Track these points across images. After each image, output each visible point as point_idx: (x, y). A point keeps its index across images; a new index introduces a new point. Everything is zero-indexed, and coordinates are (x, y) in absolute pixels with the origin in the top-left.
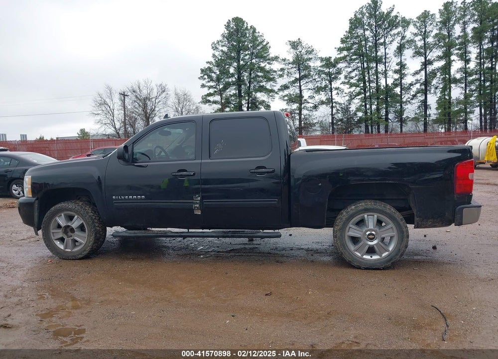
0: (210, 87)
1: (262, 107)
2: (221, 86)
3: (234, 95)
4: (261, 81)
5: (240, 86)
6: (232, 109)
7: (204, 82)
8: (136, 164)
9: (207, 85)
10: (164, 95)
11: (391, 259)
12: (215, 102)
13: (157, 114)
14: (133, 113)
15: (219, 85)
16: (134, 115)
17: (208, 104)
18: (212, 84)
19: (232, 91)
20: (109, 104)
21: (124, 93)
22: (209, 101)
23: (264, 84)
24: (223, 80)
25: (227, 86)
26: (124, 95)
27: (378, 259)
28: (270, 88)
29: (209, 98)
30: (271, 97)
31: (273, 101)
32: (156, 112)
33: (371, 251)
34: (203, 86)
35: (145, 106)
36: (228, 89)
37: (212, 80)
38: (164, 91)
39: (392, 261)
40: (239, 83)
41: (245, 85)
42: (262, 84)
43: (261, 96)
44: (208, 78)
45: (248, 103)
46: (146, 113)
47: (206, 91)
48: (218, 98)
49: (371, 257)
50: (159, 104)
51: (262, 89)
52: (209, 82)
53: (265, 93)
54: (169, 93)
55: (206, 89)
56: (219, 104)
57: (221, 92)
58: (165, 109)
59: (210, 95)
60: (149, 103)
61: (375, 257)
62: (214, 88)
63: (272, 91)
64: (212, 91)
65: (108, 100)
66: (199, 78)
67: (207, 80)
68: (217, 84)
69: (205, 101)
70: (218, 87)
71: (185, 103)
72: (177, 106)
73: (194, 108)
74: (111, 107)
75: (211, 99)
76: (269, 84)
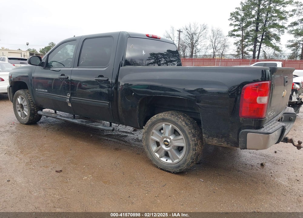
0: (236, 25)
1: (274, 39)
2: (244, 25)
3: (253, 30)
4: (276, 20)
5: (258, 24)
6: (251, 40)
7: (232, 22)
8: (51, 69)
9: (234, 24)
10: (205, 31)
11: (179, 166)
12: (238, 36)
13: (199, 43)
14: (185, 43)
15: (242, 24)
16: (185, 44)
17: (233, 37)
18: (238, 23)
19: (252, 27)
20: (172, 38)
21: (180, 30)
22: (234, 35)
23: (277, 22)
24: (245, 20)
25: (249, 24)
26: (180, 31)
27: (170, 164)
28: (282, 25)
29: (234, 33)
30: (281, 32)
31: (283, 34)
32: (198, 42)
33: (167, 155)
34: (231, 25)
35: (192, 39)
36: (249, 26)
37: (238, 20)
38: (205, 29)
39: (180, 168)
40: (258, 21)
41: (263, 22)
42: (275, 22)
43: (273, 31)
44: (235, 19)
45: (263, 36)
46: (192, 43)
47: (232, 28)
48: (240, 33)
49: (167, 160)
50: (201, 37)
51: (275, 25)
52: (235, 22)
53: (277, 28)
54: (208, 29)
55: (233, 26)
56: (240, 36)
57: (243, 29)
58: (205, 41)
59: (235, 31)
60: (194, 36)
61: (169, 161)
62: (239, 26)
63: (282, 27)
64: (236, 28)
65: (171, 35)
66: (229, 20)
67: (234, 20)
68: (241, 23)
69: (231, 35)
70: (241, 25)
71: (217, 36)
72: (212, 38)
73: (223, 39)
74: (173, 39)
75: (235, 33)
76: (281, 21)
